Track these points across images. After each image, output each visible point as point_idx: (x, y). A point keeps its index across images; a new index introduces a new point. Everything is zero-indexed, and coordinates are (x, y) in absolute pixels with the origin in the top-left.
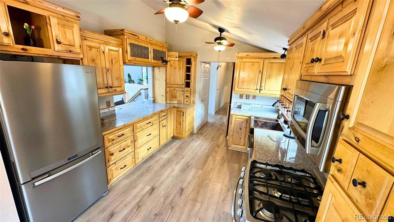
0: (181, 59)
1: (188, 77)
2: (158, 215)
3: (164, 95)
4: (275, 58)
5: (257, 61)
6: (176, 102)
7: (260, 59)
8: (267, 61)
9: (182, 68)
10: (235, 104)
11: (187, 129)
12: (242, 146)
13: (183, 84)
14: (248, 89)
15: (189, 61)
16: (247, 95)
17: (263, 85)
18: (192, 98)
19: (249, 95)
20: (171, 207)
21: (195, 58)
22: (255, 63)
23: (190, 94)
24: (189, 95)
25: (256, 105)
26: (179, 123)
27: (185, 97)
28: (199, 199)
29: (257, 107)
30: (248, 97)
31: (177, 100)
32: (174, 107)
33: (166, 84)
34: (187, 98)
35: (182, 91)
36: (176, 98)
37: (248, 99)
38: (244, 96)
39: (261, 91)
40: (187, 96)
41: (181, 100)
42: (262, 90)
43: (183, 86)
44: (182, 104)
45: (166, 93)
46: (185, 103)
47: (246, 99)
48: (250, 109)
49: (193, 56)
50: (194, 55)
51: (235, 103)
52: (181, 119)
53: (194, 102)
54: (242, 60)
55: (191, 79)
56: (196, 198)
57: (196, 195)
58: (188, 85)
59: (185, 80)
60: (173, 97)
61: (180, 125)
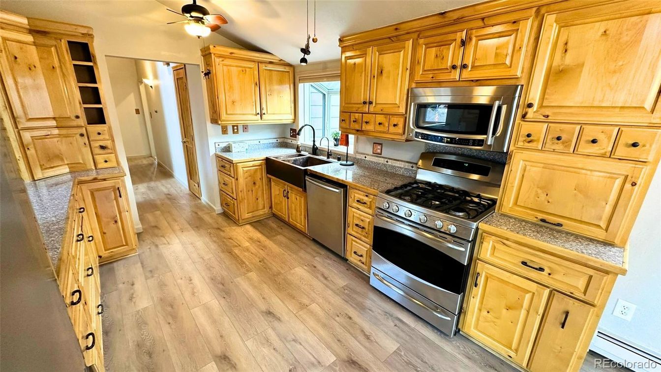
2: (295, 368)
3: (20, 156)
4: (271, 63)
5: (250, 66)
6: (65, 170)
7: (253, 63)
8: (262, 67)
9: (58, 70)
10: (217, 146)
12: (262, 209)
13: (77, 118)
14: (243, 114)
16: (233, 126)
17: (264, 106)
19: (237, 126)
20: (293, 343)
22: (247, 69)
23: (113, 141)
24: (107, 143)
25: (251, 141)
26: (111, 220)
27: (97, 151)
28: (305, 301)
29: (253, 144)
30: (236, 130)
31: (66, 163)
33: (14, 118)
34: (102, 151)
35: (82, 135)
36: (62, 160)
37: (237, 132)
38: (230, 129)
39: (264, 116)
40: (102, 147)
41: (81, 161)
42: (264, 114)
43: (80, 122)
44: (92, 170)
45: (22, 146)
46: (101, 165)
47: (233, 133)
48: (247, 149)
51: (217, 144)
52: (113, 207)
54: (223, 61)
55: (102, 99)
56: (300, 303)
57: (294, 301)
59: (80, 103)
60: (52, 157)
61: (116, 222)
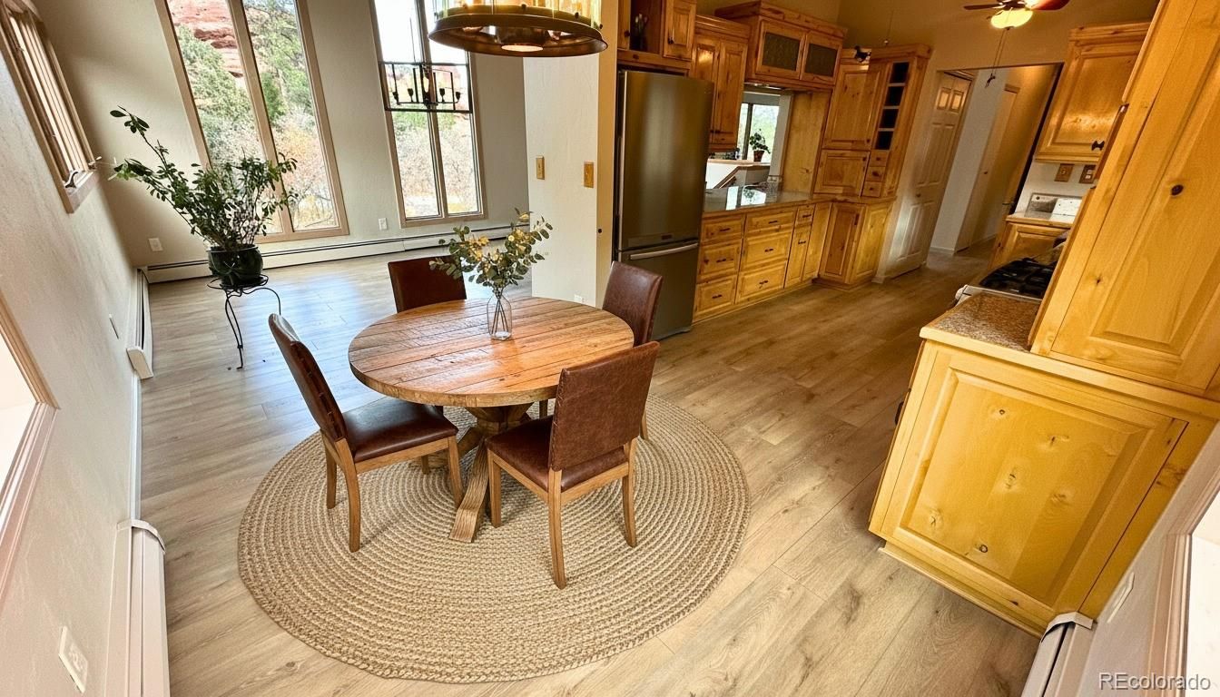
0: (877, 66)
1: (889, 118)
3: (812, 169)
6: (840, 191)
9: (874, 95)
11: (858, 265)
13: (868, 141)
15: (901, 72)
18: (888, 183)
21: (923, 61)
23: (887, 169)
24: (881, 171)
26: (839, 246)
27: (870, 176)
31: (844, 183)
32: (834, 201)
33: (823, 139)
34: (873, 178)
35: (864, 159)
36: (842, 181)
40: (875, 174)
41: (854, 185)
43: (869, 146)
44: (856, 195)
45: (818, 164)
46: (867, 192)
49: (920, 53)
50: (922, 51)
52: (846, 233)
53: (892, 193)
54: (1089, 50)
55: (897, 123)
58: (884, 141)
59: (877, 126)
60: (834, 176)
61: (843, 248)
